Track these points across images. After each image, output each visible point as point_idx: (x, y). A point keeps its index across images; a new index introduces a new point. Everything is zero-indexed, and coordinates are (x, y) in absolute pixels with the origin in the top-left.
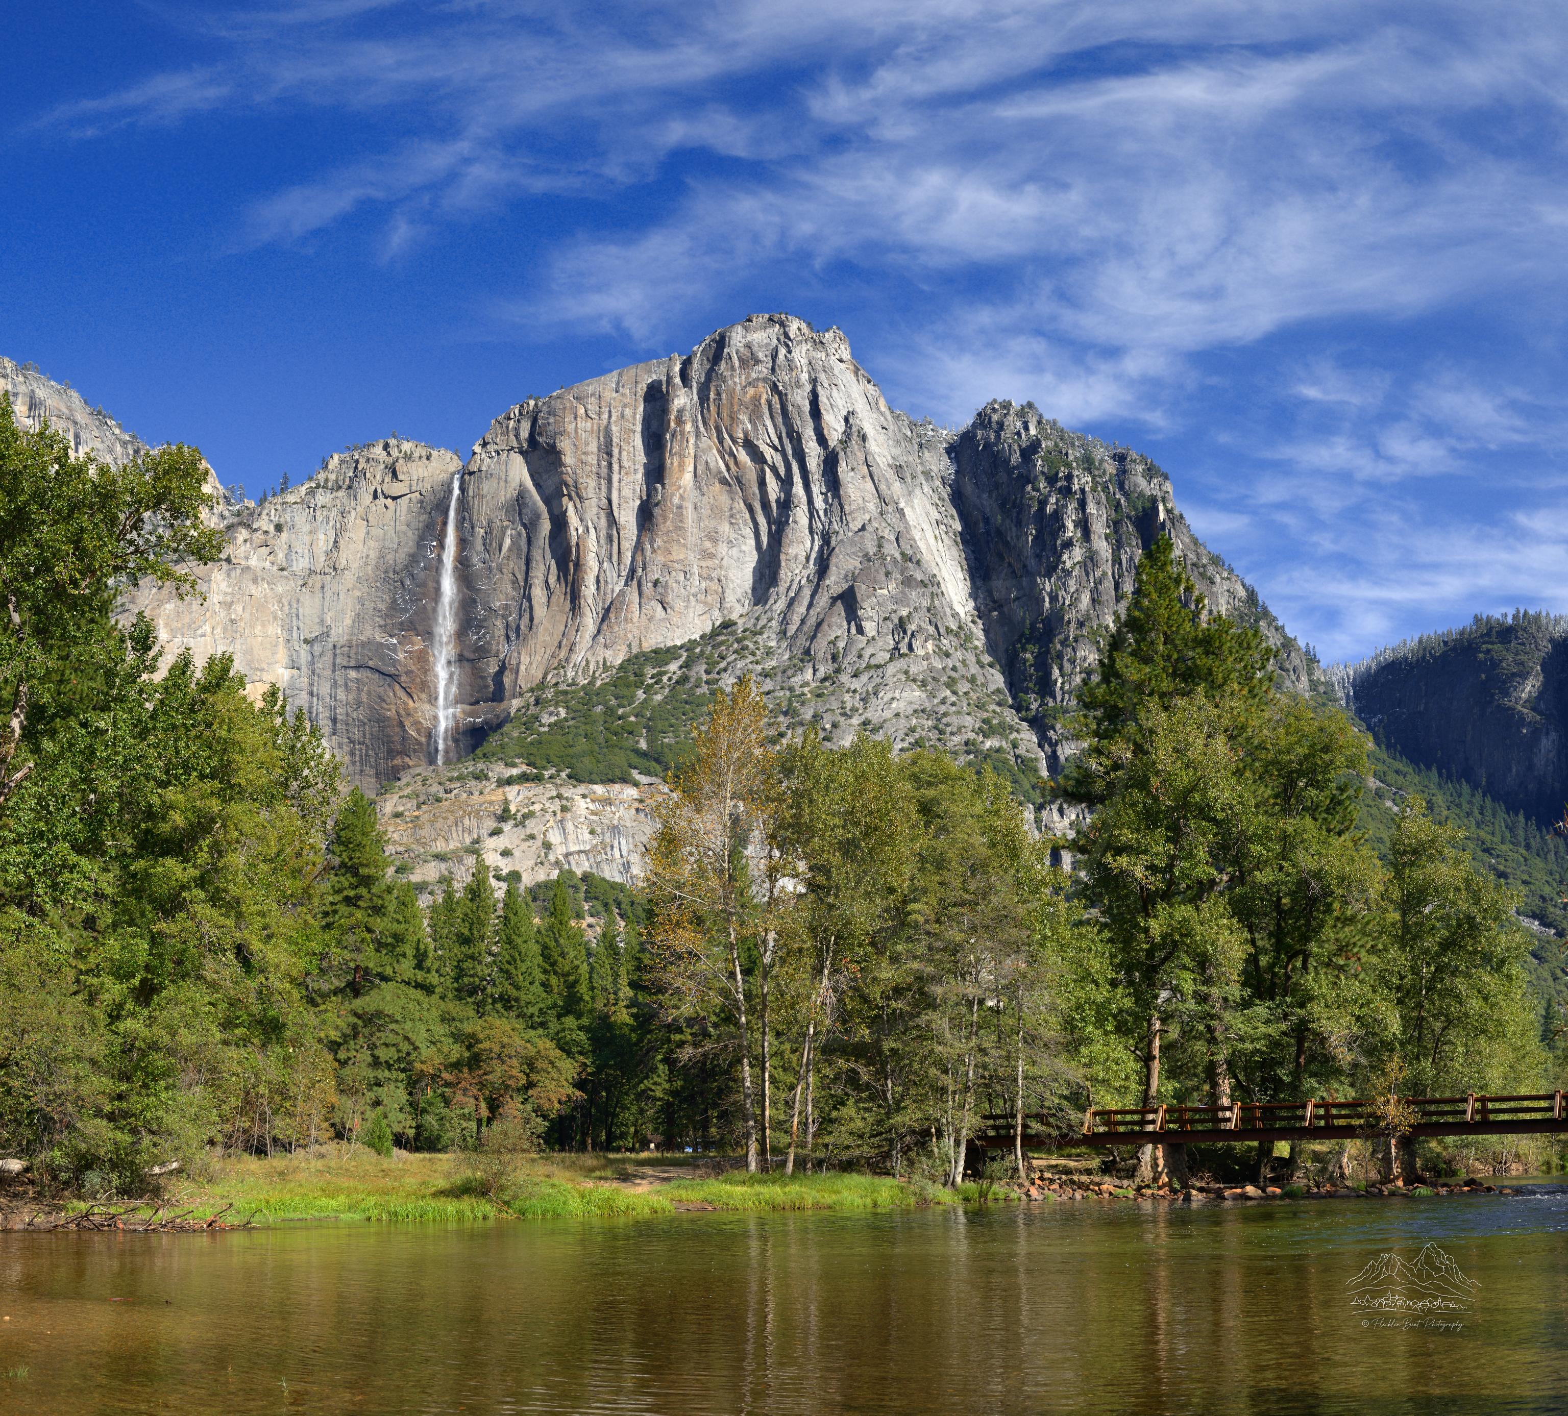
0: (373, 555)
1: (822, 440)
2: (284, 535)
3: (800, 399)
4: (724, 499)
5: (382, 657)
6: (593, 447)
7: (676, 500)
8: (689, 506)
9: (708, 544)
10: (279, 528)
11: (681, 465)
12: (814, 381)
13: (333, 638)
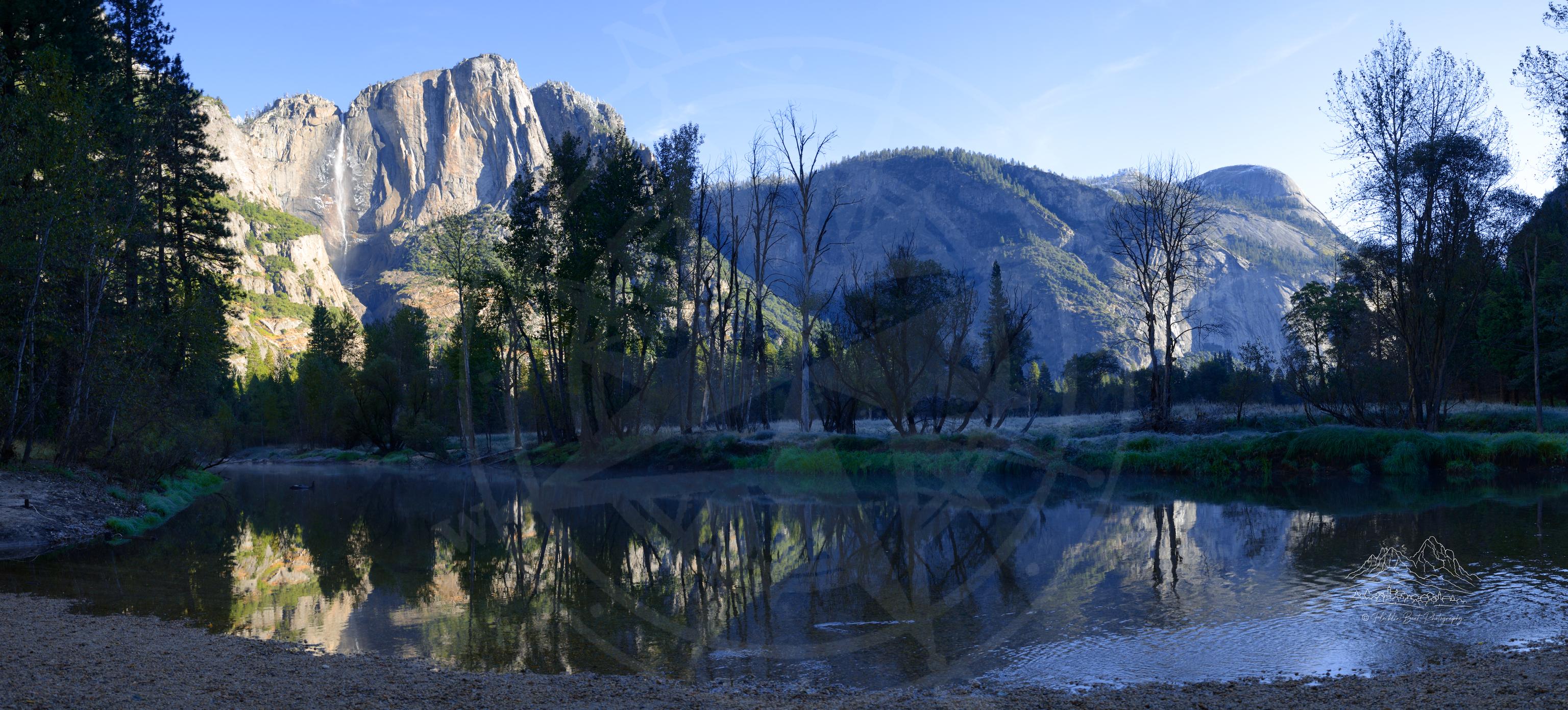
0: (307, 154)
1: (517, 119)
2: (264, 139)
3: (506, 99)
4: (474, 144)
5: (315, 206)
6: (411, 112)
7: (453, 143)
8: (458, 146)
9: (469, 166)
10: (261, 135)
11: (455, 126)
12: (512, 91)
13: (292, 195)
